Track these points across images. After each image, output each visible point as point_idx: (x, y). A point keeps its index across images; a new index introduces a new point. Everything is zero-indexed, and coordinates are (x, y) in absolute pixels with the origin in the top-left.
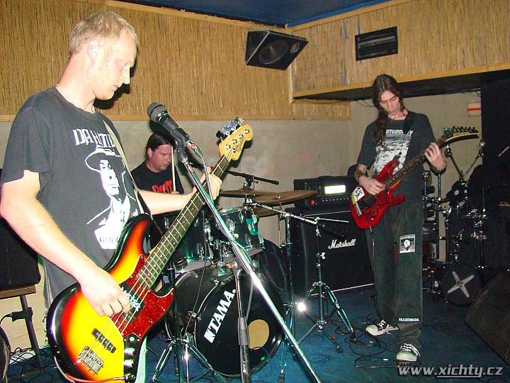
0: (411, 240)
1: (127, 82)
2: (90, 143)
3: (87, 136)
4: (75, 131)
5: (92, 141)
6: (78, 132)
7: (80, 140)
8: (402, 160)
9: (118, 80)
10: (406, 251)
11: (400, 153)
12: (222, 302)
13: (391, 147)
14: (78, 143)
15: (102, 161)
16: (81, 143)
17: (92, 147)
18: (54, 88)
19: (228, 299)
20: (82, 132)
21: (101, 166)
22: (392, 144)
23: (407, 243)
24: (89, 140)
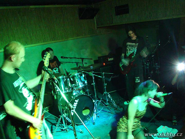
0: (138, 79)
8: (135, 53)
10: (137, 82)
11: (134, 51)
12: (75, 103)
13: (131, 49)
19: (76, 102)
22: (131, 48)
23: (137, 80)
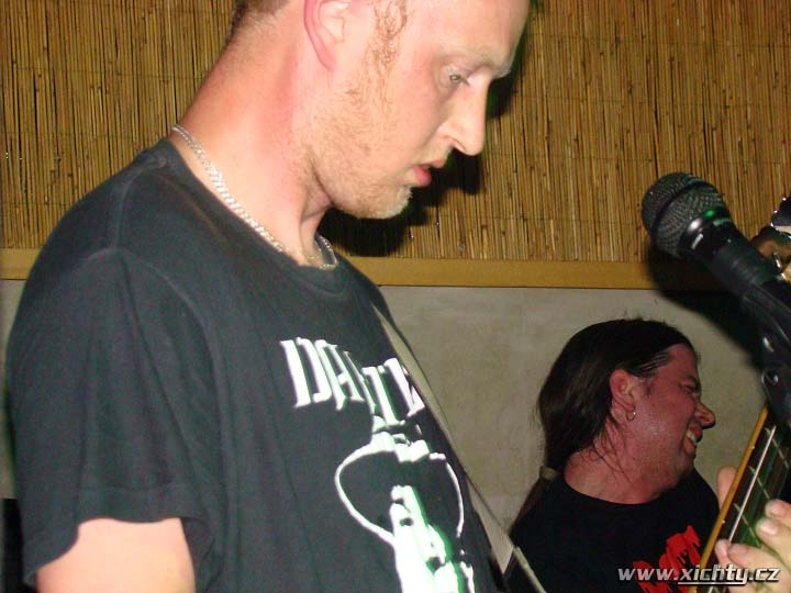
1: (472, 145)
2: (349, 403)
3: (338, 371)
4: (289, 346)
5: (356, 396)
6: (302, 351)
7: (313, 387)
9: (425, 143)
14: (303, 398)
15: (398, 492)
16: (318, 398)
17: (356, 420)
18: (166, 145)
20: (317, 350)
21: (396, 513)
24: (345, 388)
